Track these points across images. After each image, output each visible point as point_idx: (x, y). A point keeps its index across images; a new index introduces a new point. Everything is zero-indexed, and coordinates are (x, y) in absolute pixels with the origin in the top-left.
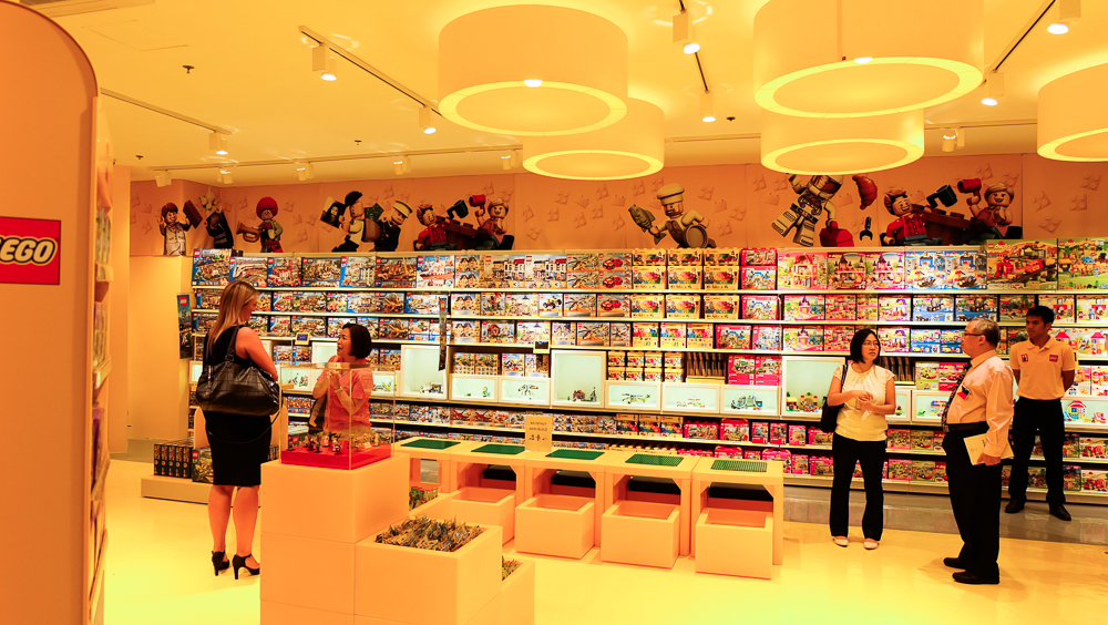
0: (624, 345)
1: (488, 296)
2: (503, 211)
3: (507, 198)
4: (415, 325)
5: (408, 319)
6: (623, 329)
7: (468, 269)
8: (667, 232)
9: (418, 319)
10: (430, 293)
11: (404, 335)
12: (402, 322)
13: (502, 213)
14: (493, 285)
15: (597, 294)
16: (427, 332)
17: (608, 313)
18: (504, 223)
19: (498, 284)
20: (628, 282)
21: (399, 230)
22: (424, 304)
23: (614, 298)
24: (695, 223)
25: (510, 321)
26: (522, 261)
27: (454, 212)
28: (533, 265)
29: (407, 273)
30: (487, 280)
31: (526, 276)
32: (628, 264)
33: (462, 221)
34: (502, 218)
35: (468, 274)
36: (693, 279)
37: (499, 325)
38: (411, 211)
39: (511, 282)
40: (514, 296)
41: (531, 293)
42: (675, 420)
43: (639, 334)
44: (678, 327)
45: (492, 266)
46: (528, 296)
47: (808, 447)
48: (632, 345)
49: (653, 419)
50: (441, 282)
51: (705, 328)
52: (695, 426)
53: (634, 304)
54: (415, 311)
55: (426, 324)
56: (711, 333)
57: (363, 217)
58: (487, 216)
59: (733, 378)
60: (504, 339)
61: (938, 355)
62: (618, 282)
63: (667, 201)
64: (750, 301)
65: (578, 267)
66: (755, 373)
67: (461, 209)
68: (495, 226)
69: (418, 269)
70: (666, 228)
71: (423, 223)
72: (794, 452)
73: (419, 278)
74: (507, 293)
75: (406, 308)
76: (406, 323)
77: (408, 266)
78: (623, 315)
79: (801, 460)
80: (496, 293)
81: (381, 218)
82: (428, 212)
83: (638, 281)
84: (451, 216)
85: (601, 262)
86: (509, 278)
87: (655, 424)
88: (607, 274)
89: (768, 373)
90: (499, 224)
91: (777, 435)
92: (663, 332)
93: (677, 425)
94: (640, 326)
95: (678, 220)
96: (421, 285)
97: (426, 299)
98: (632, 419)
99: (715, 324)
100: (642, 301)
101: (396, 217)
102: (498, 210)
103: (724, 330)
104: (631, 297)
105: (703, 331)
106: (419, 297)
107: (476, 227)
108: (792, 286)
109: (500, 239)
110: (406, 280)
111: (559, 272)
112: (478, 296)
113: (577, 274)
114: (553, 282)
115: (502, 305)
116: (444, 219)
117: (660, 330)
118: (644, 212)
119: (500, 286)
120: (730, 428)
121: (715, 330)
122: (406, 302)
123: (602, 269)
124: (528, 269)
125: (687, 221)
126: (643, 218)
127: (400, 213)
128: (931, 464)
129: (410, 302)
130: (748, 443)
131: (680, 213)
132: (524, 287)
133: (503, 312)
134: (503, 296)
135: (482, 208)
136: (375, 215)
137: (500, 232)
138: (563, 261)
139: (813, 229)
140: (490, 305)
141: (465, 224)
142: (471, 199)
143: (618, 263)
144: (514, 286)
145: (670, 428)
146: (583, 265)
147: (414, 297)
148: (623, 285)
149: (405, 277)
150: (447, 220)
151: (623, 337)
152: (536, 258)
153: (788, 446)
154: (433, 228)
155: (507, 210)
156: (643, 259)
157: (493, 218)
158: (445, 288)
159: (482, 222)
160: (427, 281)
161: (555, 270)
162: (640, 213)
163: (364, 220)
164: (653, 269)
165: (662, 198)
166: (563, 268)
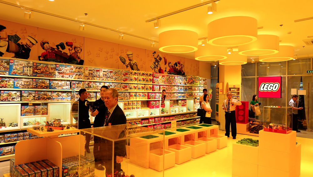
0: (128, 99)
1: (87, 83)
2: (80, 50)
3: (81, 46)
4: (55, 94)
5: (51, 91)
6: (128, 94)
7: (79, 72)
8: (129, 65)
9: (56, 91)
10: (62, 80)
11: (49, 99)
12: (48, 93)
13: (80, 51)
14: (89, 79)
15: (121, 83)
16: (61, 97)
17: (124, 89)
18: (80, 55)
19: (91, 78)
20: (129, 80)
21: (30, 50)
22: (59, 85)
23: (126, 85)
24: (136, 64)
25: (94, 92)
26: (99, 71)
27: (59, 47)
28: (103, 72)
29: (51, 71)
30: (86, 76)
31: (100, 76)
32: (129, 74)
33: (63, 51)
34: (80, 53)
35: (79, 74)
36: (144, 80)
37: (91, 94)
38: (37, 42)
39: (95, 78)
40: (96, 83)
41: (102, 82)
42: (140, 120)
43: (132, 96)
44: (140, 93)
45: (88, 71)
46: (101, 83)
47: (164, 122)
48: (130, 99)
49: (135, 121)
50: (68, 76)
51: (146, 94)
52: (144, 121)
53: (130, 87)
54: (55, 88)
55: (60, 93)
56: (147, 95)
57: (7, 39)
58: (73, 51)
59: (151, 107)
60: (92, 99)
61: (181, 99)
62: (126, 80)
63: (129, 56)
64: (155, 86)
65: (116, 74)
66: (155, 105)
67: (62, 46)
68: (77, 55)
69: (57, 70)
70: (129, 64)
71: (43, 48)
72: (162, 124)
73: (57, 74)
74: (94, 82)
75: (50, 86)
76: (50, 94)
77: (52, 68)
78: (128, 90)
79: (163, 126)
80: (90, 82)
81: (19, 42)
82: (46, 44)
83: (131, 80)
84: (58, 48)
85: (122, 73)
86: (94, 76)
87: (135, 122)
88: (124, 77)
89: (157, 105)
90: (78, 54)
91: (159, 120)
92: (137, 95)
93: (140, 121)
94: (132, 93)
95: (131, 62)
96: (58, 77)
97: (60, 83)
98: (130, 122)
99: (148, 93)
100: (132, 86)
101: (29, 43)
102: (78, 49)
103: (150, 94)
104: (129, 85)
105: (145, 94)
106: (57, 82)
107: (69, 54)
108: (162, 83)
109: (79, 60)
110: (51, 74)
111: (111, 76)
112: (83, 82)
113: (116, 77)
114: (109, 79)
115: (92, 86)
116: (54, 49)
117: (136, 94)
118: (124, 58)
119: (91, 79)
120: (151, 120)
121: (148, 94)
122: (50, 84)
123: (123, 75)
124: (101, 74)
125: (134, 63)
126: (124, 61)
127: (31, 42)
128: (181, 122)
129: (52, 84)
130: (154, 124)
131: (132, 60)
132: (100, 80)
133: (92, 89)
134: (92, 83)
135: (71, 47)
136: (15, 40)
137: (79, 58)
138: (112, 72)
139: (157, 69)
140: (87, 86)
141: (64, 52)
142: (67, 43)
143: (127, 74)
144: (96, 80)
145: (138, 123)
146: (118, 74)
147: (54, 82)
148: (128, 81)
149: (50, 73)
150: (56, 50)
151: (128, 97)
152: (103, 70)
153: (161, 123)
154: (49, 52)
155: (81, 50)
156: (133, 73)
157: (76, 52)
158: (69, 79)
159: (71, 53)
160: (61, 75)
161: (109, 75)
162: (123, 59)
163: (8, 41)
164: (135, 76)
165: (128, 55)
166: (112, 74)
